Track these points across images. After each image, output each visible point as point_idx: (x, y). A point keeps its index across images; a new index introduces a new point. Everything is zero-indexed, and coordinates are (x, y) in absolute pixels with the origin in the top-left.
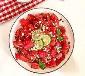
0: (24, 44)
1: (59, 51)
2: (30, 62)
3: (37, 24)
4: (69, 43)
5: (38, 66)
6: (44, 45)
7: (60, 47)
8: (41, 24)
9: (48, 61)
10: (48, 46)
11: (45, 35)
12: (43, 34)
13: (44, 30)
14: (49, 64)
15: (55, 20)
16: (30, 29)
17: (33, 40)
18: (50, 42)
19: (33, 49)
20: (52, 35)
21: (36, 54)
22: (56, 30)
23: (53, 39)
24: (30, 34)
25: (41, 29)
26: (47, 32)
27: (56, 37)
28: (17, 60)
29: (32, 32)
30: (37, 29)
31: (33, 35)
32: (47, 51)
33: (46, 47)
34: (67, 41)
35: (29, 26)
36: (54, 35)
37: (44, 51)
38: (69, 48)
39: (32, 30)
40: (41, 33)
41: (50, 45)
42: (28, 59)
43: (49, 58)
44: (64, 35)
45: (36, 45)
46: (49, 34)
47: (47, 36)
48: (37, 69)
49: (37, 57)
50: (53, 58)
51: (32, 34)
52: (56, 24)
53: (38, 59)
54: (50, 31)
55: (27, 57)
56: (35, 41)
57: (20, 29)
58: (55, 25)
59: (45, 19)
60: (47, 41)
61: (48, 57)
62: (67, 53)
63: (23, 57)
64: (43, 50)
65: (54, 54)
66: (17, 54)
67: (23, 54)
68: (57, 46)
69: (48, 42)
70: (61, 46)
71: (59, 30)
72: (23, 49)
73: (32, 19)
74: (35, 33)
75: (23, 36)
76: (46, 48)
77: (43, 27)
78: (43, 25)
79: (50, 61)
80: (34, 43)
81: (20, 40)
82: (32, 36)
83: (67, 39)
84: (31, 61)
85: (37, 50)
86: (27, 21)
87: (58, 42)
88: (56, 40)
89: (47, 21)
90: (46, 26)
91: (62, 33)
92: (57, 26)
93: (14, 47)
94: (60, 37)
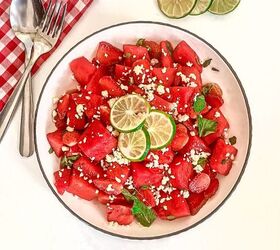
0: (85, 141)
1: (199, 166)
2: (104, 203)
3: (127, 78)
4: (233, 140)
5: (130, 213)
6: (152, 147)
7: (205, 155)
8: (141, 75)
9: (163, 201)
10: (164, 150)
11: (153, 114)
12: (148, 110)
13: (151, 97)
14: (165, 208)
15: (189, 64)
16: (105, 94)
17: (114, 129)
18: (171, 135)
19: (114, 160)
20: (176, 113)
21: (123, 176)
22: (193, 95)
23: (181, 127)
24: (104, 108)
25: (143, 93)
26: (160, 103)
27: (192, 121)
28: (62, 193)
29: (111, 102)
30: (129, 92)
31: (115, 113)
32: (161, 167)
33: (158, 152)
34: (227, 135)
35: (100, 81)
36: (183, 114)
37: (150, 166)
38: (232, 157)
39: (112, 96)
40: (141, 105)
41: (170, 145)
42: (97, 192)
43: (165, 191)
44: (218, 115)
45: (125, 146)
46: (167, 110)
47: (162, 116)
48: (125, 225)
49: (126, 187)
50: (179, 190)
51: (113, 110)
52: (193, 76)
53: (131, 192)
54: (172, 101)
55: (93, 186)
56: (120, 132)
57: (70, 93)
58: (188, 79)
59: (154, 61)
60: (161, 133)
61: (161, 188)
62: (227, 173)
63: (81, 185)
64: (148, 162)
65: (182, 176)
66: (60, 174)
67: (82, 175)
68: (193, 152)
69: (166, 137)
70: (206, 151)
71: (203, 98)
72: (79, 158)
73: (113, 60)
74: (122, 107)
75: (81, 114)
76: (156, 157)
77: (148, 87)
78: (150, 80)
79: (168, 199)
80: (117, 138)
81: (70, 129)
82: (112, 117)
83: (228, 126)
84: (105, 198)
85: (127, 162)
86: (96, 64)
87: (198, 136)
88: (189, 131)
89: (160, 65)
90: (157, 82)
91: (210, 107)
92: (194, 85)
93: (52, 150)
94: (205, 121)
